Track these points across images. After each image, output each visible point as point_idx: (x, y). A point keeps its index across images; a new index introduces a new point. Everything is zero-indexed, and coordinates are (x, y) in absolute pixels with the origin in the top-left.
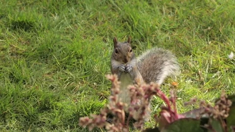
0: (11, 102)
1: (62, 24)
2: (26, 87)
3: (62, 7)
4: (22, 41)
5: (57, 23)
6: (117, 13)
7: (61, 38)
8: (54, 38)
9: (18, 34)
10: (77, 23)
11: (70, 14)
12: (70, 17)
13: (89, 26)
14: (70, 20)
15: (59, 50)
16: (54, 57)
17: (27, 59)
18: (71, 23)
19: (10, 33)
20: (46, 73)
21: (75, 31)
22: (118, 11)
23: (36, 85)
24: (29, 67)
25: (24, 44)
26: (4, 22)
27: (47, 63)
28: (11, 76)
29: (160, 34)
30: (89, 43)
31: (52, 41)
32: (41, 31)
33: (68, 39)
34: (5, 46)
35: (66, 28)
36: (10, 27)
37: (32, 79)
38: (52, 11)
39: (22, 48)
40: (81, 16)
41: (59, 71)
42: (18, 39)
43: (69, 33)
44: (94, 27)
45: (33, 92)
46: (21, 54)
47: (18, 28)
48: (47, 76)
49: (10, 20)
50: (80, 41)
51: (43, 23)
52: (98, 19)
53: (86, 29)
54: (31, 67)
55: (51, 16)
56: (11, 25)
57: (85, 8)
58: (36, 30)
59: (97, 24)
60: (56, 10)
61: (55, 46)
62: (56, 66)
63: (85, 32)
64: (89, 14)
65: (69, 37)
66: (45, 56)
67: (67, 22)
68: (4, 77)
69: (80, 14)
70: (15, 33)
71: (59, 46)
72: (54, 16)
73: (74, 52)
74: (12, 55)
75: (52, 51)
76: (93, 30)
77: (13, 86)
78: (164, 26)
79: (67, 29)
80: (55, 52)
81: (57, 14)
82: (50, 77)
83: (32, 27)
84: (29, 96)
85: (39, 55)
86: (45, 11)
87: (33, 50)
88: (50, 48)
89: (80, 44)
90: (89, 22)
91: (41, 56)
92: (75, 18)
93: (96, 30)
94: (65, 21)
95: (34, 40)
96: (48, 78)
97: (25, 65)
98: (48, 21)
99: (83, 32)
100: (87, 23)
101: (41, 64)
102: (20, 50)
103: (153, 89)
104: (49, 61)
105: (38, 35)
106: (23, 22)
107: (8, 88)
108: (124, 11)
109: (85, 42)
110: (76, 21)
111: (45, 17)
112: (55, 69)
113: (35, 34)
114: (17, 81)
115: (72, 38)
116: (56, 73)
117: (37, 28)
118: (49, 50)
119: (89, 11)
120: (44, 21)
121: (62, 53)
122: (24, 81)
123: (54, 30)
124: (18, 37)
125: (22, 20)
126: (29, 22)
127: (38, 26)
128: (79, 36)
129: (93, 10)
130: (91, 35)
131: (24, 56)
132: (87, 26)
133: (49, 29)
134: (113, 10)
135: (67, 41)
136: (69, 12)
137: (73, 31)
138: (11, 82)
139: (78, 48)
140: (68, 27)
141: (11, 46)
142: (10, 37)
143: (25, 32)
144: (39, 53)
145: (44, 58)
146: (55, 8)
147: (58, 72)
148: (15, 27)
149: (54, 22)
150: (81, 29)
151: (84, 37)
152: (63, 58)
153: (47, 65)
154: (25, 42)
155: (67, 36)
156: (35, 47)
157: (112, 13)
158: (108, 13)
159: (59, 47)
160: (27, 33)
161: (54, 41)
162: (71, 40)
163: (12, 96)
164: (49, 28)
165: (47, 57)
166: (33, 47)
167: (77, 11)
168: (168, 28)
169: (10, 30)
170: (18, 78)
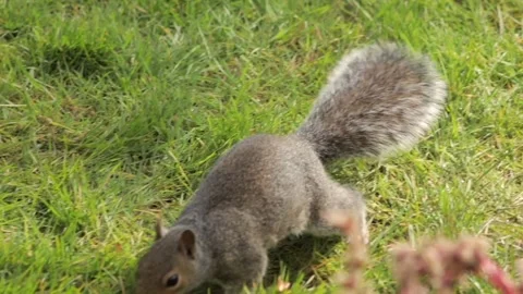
0: (43, 288)
1: (196, 57)
2: (85, 245)
3: (193, 9)
4: (76, 108)
5: (179, 56)
6: (360, 26)
7: (192, 100)
8: (171, 99)
9: (62, 87)
10: (237, 55)
11: (217, 27)
12: (218, 37)
13: (275, 65)
14: (220, 45)
15: (186, 137)
16: (170, 157)
17: (89, 160)
18: (222, 56)
19: (39, 85)
20: (146, 202)
21: (232, 77)
22: (364, 19)
23: (117, 240)
24: (96, 186)
25: (80, 116)
26: (21, 50)
27: (150, 175)
28: (42, 210)
29: (489, 90)
30: (277, 114)
31: (164, 110)
32: (132, 78)
33: (213, 103)
34: (23, 123)
35: (205, 70)
36: (38, 64)
37: (103, 222)
38: (165, 19)
39: (77, 129)
40: (252, 35)
41: (185, 198)
42: (62, 100)
43: (214, 86)
44: (290, 66)
45: (106, 259)
46: (71, 147)
47: (63, 67)
48: (151, 212)
49: (40, 46)
50: (248, 110)
51: (137, 54)
52: (301, 44)
53: (266, 73)
54: (102, 187)
55: (162, 33)
56: (41, 60)
57: (263, 11)
58: (118, 74)
59: (300, 59)
60: (176, 15)
61: (173, 123)
62: (177, 182)
63: (262, 83)
64: (276, 30)
65: (214, 98)
66: (144, 154)
67: (208, 51)
68: (20, 215)
69: (248, 27)
70: (53, 83)
71: (184, 122)
72: (170, 35)
73: (229, 141)
74: (44, 148)
75: (165, 138)
76: (288, 76)
77: (46, 241)
78: (500, 67)
79: (211, 74)
80: (172, 142)
81: (178, 28)
82: (157, 216)
83: (105, 65)
84: (96, 273)
85: (126, 149)
86: (143, 19)
87: (106, 133)
88: (157, 129)
89: (248, 118)
90: (274, 53)
91: (131, 154)
92: (234, 39)
93: (296, 76)
94: (203, 47)
95: (112, 105)
96: (151, 220)
97: (85, 180)
98: (151, 48)
99: (257, 81)
100: (269, 54)
101: (130, 176)
102: (69, 136)
103: (467, 255)
104: (156, 166)
105: (123, 89)
106: (77, 50)
107: (34, 248)
108: (381, 19)
109: (263, 113)
110: (235, 48)
111: (145, 35)
112: (173, 192)
113: (114, 85)
114: (61, 228)
115: (225, 100)
116: (177, 205)
117: (120, 70)
118: (156, 134)
119: (275, 19)
120: (139, 47)
121: (194, 144)
122: (80, 227)
123: (169, 75)
124: (64, 96)
125: (74, 46)
126: (95, 50)
127: (123, 63)
128: (245, 94)
129: (287, 17)
130: (281, 90)
131: (80, 151)
132: (269, 65)
133: (155, 74)
134: (347, 16)
135: (208, 108)
136: (216, 22)
137: (227, 80)
138: (43, 230)
139: (241, 128)
140: (212, 68)
141: (43, 122)
142: (38, 95)
143: (83, 81)
144: (126, 144)
145: (140, 158)
146: (173, 10)
147: (181, 200)
148: (54, 67)
149: (169, 51)
150: (250, 73)
151: (261, 96)
152: (196, 159)
153: (148, 179)
154: (84, 111)
155: (209, 94)
156: (114, 126)
157: (343, 26)
158: (333, 28)
159: (186, 127)
160: (89, 85)
161: (170, 108)
162: (222, 107)
163: (44, 271)
164: (155, 69)
165: (149, 156)
166: (107, 124)
167: (238, 19)
168: (513, 74)
169: (38, 75)
170: (63, 218)
